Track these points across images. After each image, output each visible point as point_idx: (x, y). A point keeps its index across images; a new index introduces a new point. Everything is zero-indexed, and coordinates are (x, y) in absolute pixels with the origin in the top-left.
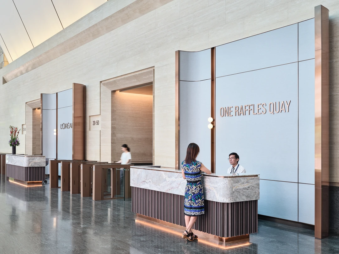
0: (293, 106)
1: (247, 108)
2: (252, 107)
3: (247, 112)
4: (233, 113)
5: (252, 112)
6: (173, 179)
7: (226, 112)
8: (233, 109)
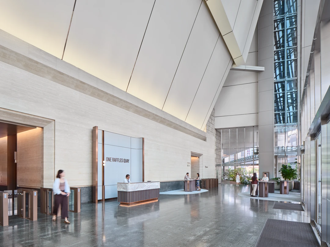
0: (130, 161)
1: (117, 159)
2: (118, 159)
3: (117, 161)
4: (112, 160)
5: (118, 161)
6: (148, 184)
7: (109, 159)
8: (112, 159)
